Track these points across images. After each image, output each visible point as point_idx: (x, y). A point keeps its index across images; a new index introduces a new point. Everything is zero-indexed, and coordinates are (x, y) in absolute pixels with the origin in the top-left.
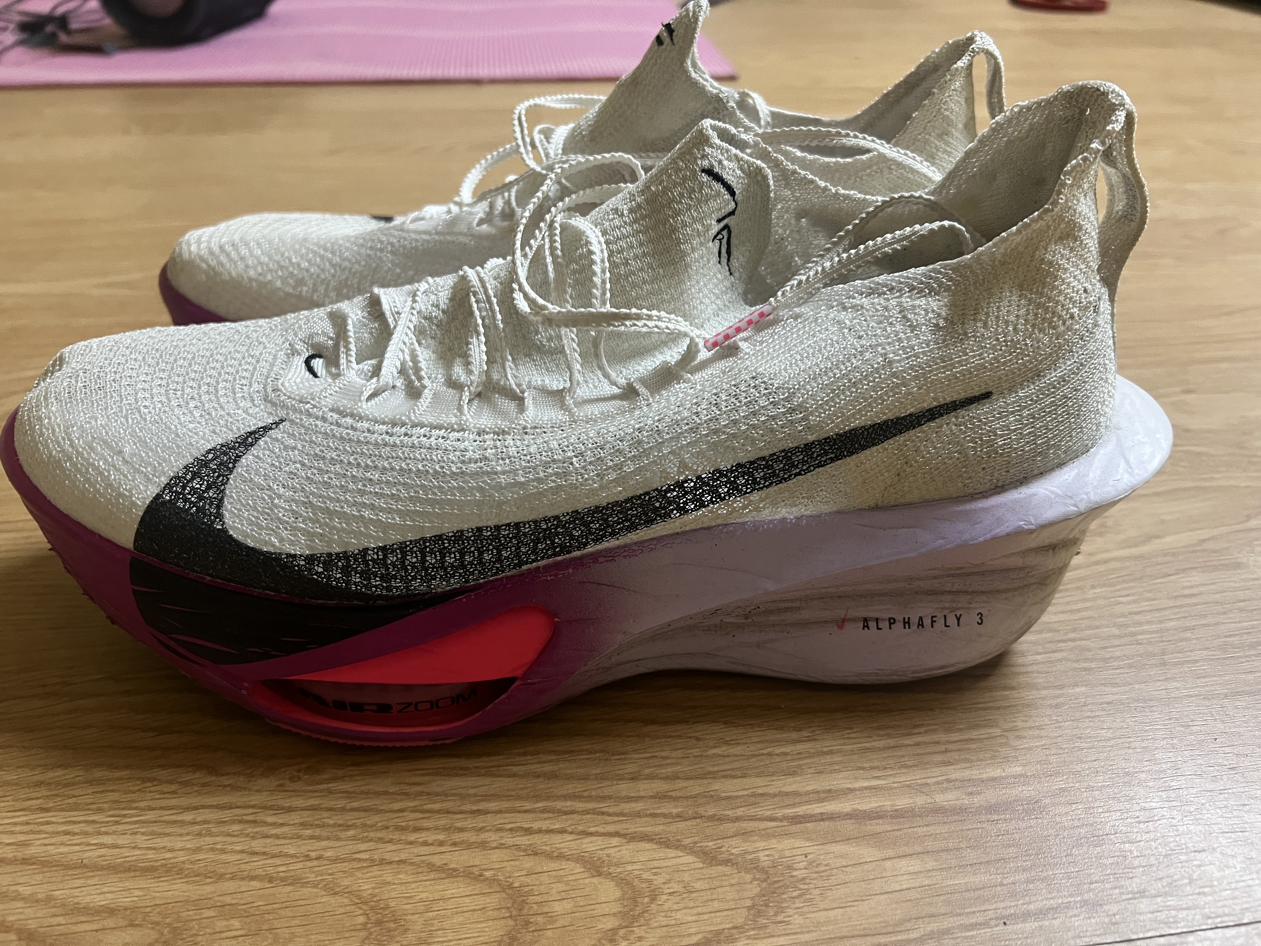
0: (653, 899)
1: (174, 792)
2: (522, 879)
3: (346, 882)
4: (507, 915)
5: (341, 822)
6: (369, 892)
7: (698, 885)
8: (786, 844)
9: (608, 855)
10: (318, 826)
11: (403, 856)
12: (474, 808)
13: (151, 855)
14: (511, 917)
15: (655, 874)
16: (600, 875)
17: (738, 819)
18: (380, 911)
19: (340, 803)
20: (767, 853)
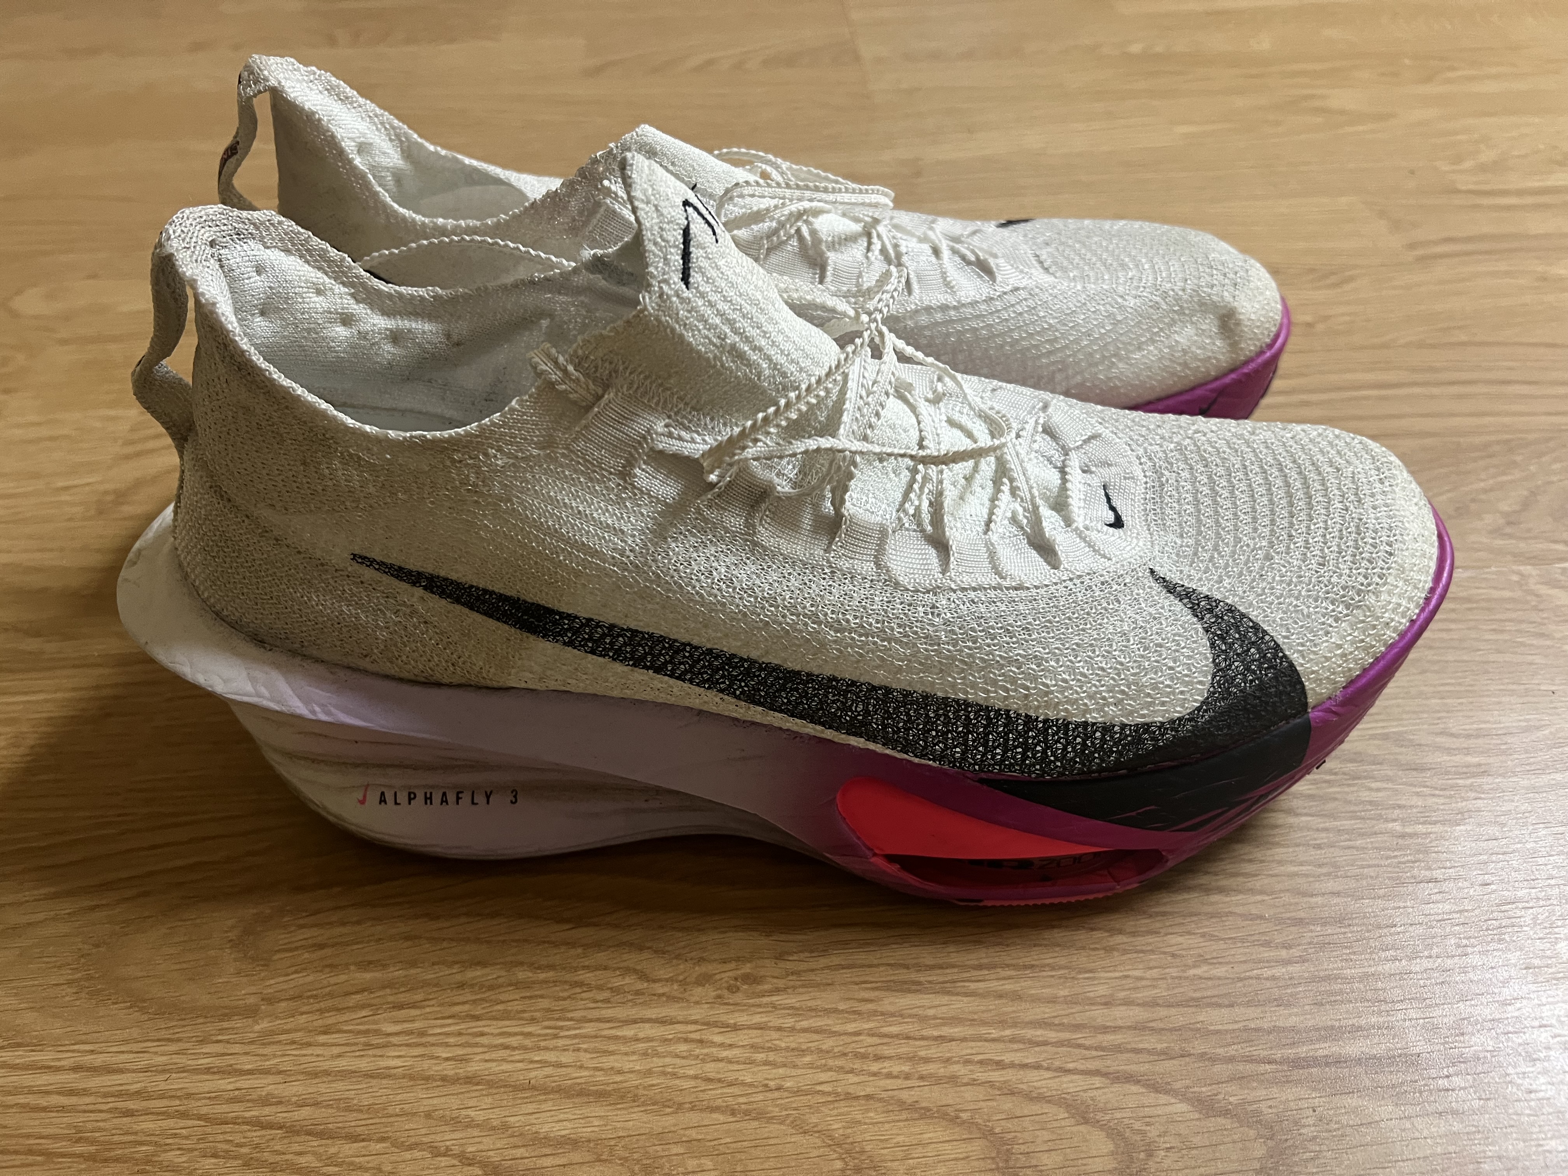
0: (1150, 1154)
1: (607, 1001)
2: (1003, 1123)
3: (814, 1119)
4: (994, 1166)
5: (793, 1045)
6: (841, 1132)
7: (1197, 1140)
8: (1290, 1093)
9: (1092, 1099)
10: (770, 1049)
11: (869, 1090)
12: (936, 1033)
13: (600, 1077)
14: (998, 1169)
15: (1148, 1124)
16: (1086, 1121)
17: (1231, 1060)
18: (857, 1155)
19: (789, 1022)
20: (1270, 1103)
